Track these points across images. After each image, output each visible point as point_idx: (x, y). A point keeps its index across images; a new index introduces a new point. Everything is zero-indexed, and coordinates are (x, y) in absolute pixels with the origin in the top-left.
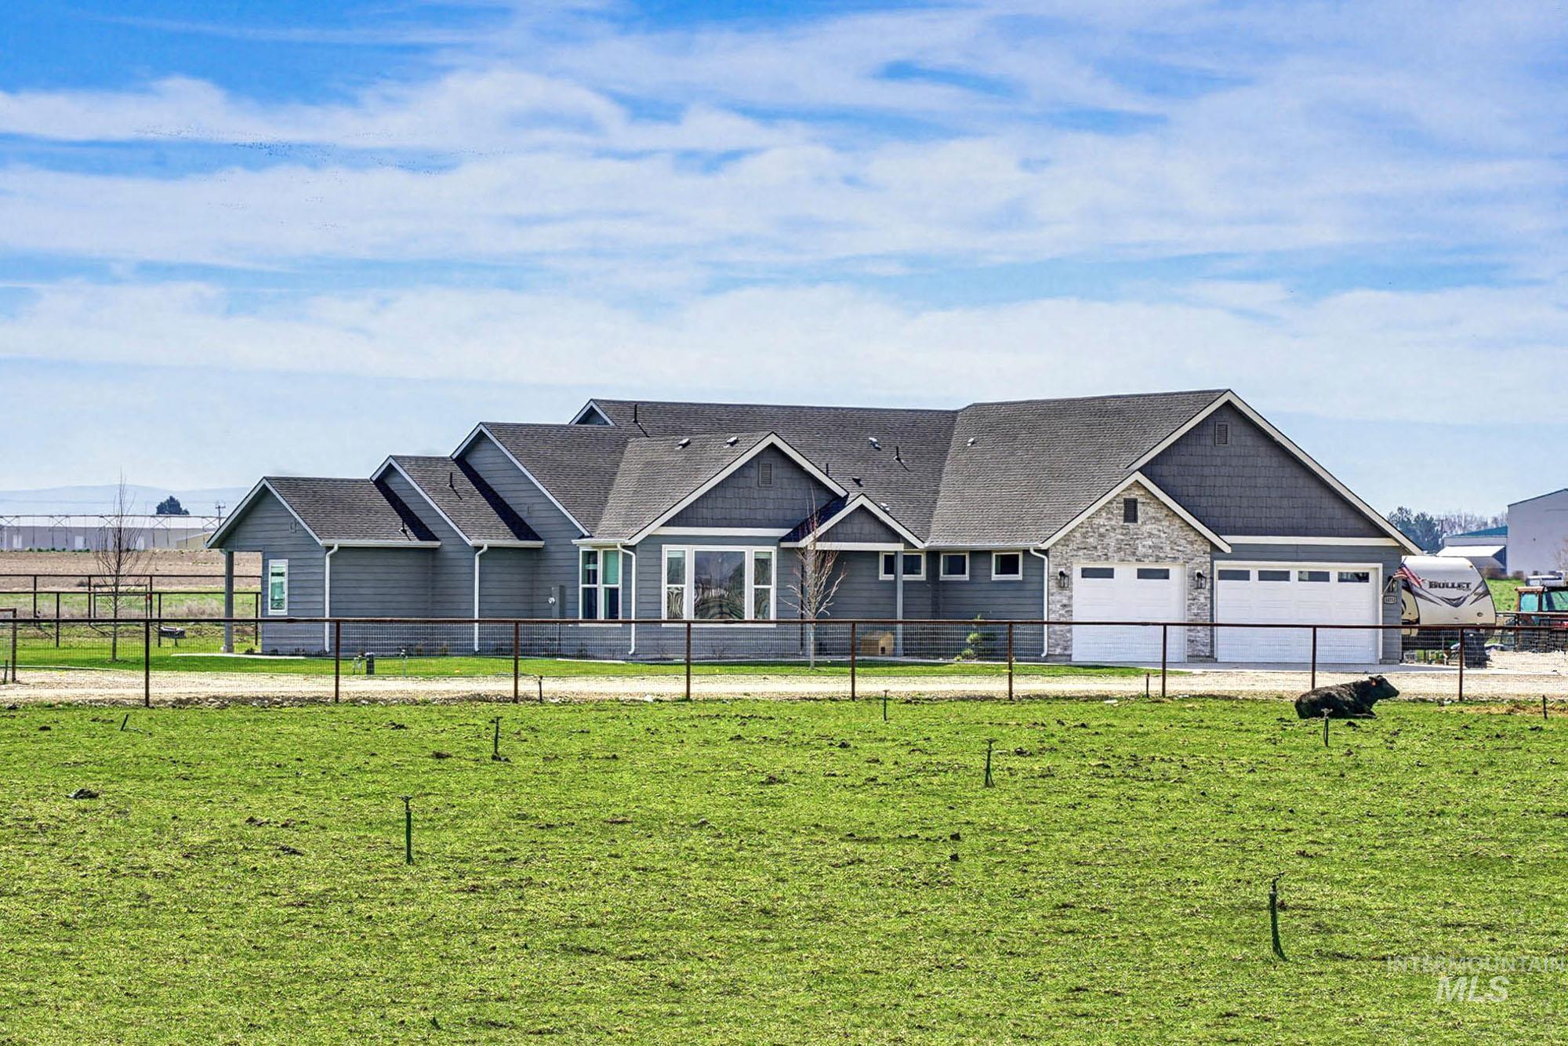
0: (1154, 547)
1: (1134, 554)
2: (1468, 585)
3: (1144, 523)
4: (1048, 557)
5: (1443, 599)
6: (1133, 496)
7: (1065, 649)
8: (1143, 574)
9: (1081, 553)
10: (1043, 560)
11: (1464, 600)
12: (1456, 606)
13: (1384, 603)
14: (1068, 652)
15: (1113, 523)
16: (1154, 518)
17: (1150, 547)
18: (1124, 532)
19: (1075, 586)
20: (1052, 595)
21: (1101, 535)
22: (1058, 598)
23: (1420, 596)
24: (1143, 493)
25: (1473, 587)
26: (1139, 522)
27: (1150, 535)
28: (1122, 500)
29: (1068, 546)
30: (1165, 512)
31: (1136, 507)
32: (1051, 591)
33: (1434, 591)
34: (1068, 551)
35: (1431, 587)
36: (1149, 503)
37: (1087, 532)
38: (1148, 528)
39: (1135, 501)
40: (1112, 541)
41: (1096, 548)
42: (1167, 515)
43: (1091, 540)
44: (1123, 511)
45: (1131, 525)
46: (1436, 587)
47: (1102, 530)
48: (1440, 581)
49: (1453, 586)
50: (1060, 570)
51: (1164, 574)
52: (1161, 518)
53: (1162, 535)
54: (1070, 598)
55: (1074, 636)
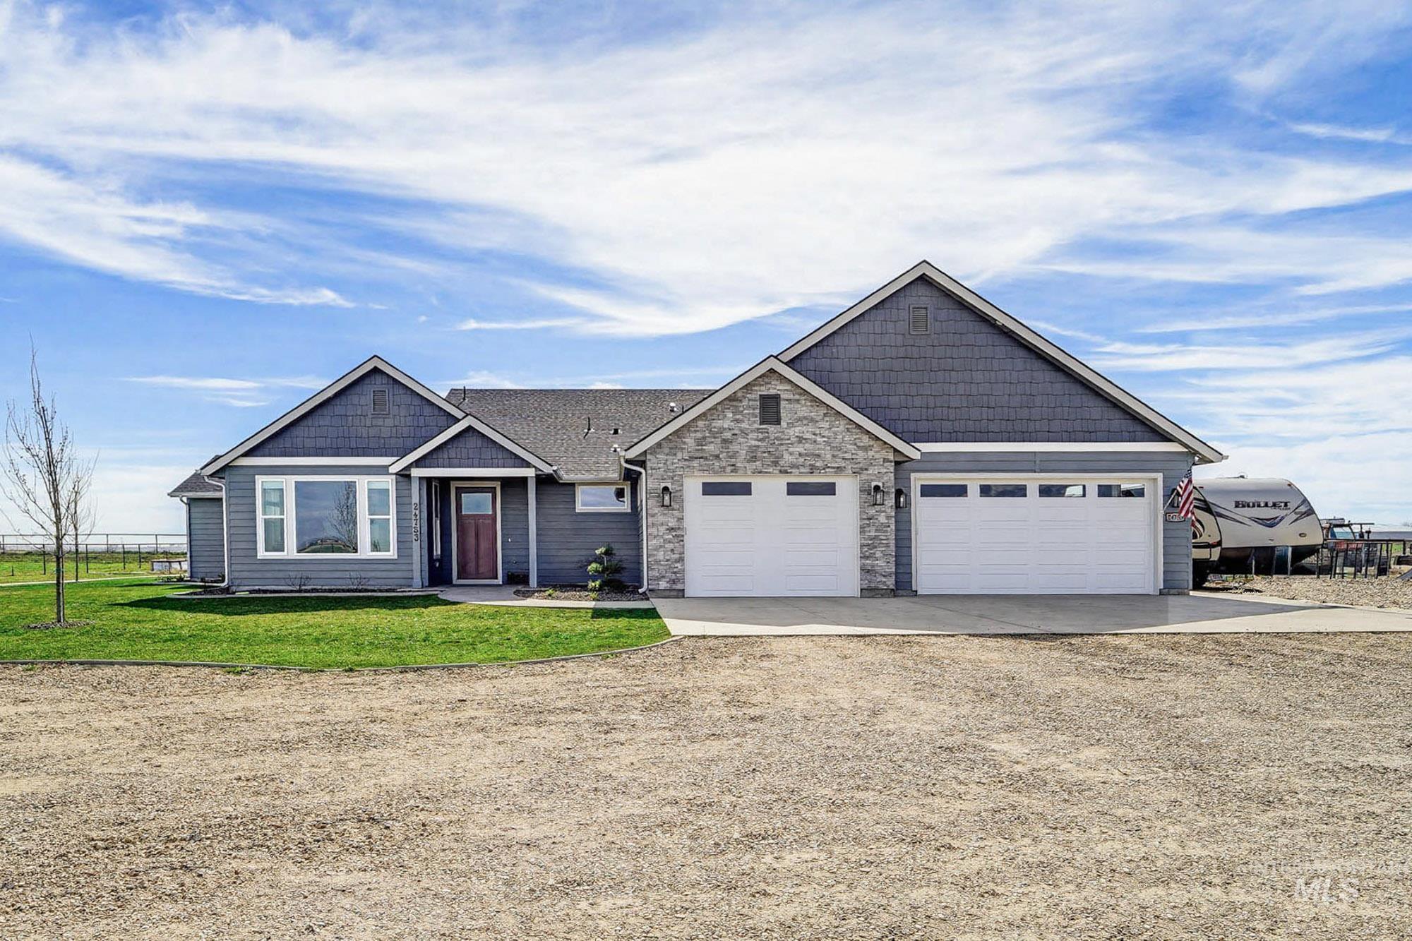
0: (806, 455)
1: (776, 463)
2: (1286, 504)
3: (790, 425)
4: (645, 469)
5: (1252, 519)
6: (773, 392)
7: (674, 582)
8: (793, 489)
9: (695, 463)
10: (640, 473)
11: (1281, 520)
12: (1271, 526)
13: (1165, 520)
14: (679, 587)
15: (744, 425)
16: (805, 418)
17: (800, 455)
18: (761, 436)
19: (688, 506)
20: (653, 516)
21: (725, 441)
22: (661, 519)
23: (1221, 516)
24: (788, 387)
25: (1292, 506)
26: (784, 424)
27: (801, 440)
28: (758, 398)
29: (675, 455)
30: (823, 411)
31: (778, 404)
32: (650, 512)
33: (1239, 510)
34: (676, 461)
35: (1237, 506)
36: (798, 400)
37: (704, 438)
38: (797, 431)
39: (776, 398)
40: (741, 448)
41: (717, 456)
42: (825, 415)
43: (711, 447)
44: (758, 411)
45: (771, 428)
46: (1244, 506)
47: (728, 435)
48: (1251, 500)
49: (1266, 505)
50: (663, 485)
51: (829, 489)
52: (818, 418)
53: (819, 439)
54: (681, 519)
55: (687, 568)
